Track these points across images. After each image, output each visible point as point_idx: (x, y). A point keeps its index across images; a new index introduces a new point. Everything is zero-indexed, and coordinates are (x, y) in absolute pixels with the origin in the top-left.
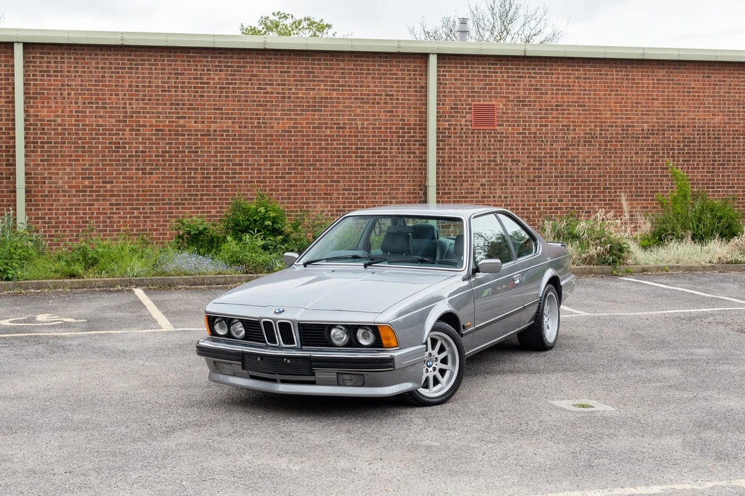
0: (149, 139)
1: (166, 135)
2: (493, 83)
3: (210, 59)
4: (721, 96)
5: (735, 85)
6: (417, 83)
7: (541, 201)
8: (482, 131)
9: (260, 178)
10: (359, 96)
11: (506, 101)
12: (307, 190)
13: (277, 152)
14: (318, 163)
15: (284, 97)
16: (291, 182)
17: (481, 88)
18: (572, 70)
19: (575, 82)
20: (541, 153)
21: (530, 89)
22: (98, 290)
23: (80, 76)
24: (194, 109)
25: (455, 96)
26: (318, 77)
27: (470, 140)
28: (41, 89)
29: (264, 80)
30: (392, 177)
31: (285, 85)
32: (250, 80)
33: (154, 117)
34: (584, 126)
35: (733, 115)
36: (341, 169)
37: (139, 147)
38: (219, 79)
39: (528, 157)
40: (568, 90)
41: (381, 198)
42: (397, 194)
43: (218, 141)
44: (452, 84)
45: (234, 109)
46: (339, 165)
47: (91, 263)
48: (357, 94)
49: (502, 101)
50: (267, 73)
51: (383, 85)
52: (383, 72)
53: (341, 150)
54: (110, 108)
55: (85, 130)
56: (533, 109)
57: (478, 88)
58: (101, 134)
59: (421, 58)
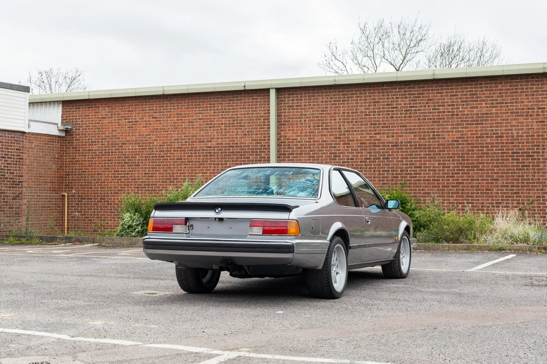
0: (356, 150)
1: (367, 146)
3: (398, 90)
9: (435, 177)
10: (515, 111)
12: (472, 186)
13: (448, 157)
14: (480, 165)
15: (453, 115)
16: (459, 180)
23: (312, 108)
24: (387, 127)
26: (480, 97)
28: (288, 118)
29: (438, 103)
31: (454, 105)
32: (427, 103)
33: (359, 134)
36: (500, 170)
37: (349, 156)
38: (404, 104)
41: (535, 193)
43: (404, 150)
45: (415, 126)
46: (498, 166)
48: (513, 109)
50: (440, 98)
51: (535, 100)
52: (535, 90)
53: (500, 154)
54: (331, 129)
55: (314, 144)
58: (324, 148)
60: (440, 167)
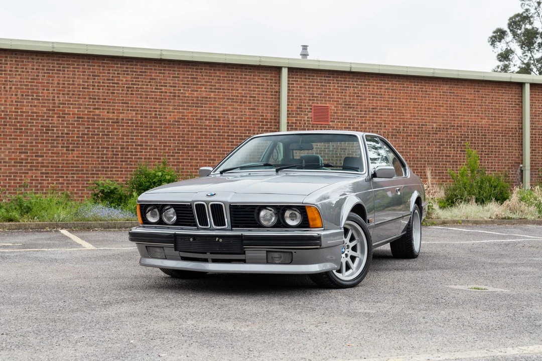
0: (72, 124)
1: (85, 121)
2: (328, 91)
3: (119, 66)
4: (486, 105)
5: (496, 98)
6: (273, 89)
8: (319, 126)
9: (156, 155)
10: (231, 97)
11: (337, 104)
12: (191, 166)
13: (169, 137)
14: (199, 146)
15: (175, 96)
16: (179, 159)
17: (319, 94)
18: (384, 83)
19: (385, 92)
21: (354, 96)
22: (31, 230)
23: (19, 75)
24: (107, 102)
25: (300, 99)
26: (200, 82)
29: (160, 83)
31: (175, 87)
32: (150, 82)
33: (76, 108)
34: (392, 124)
35: (495, 119)
36: (217, 151)
37: (64, 130)
38: (126, 81)
40: (380, 97)
43: (125, 127)
44: (298, 90)
45: (137, 104)
46: (215, 147)
47: (26, 210)
48: (229, 96)
49: (333, 104)
50: (162, 78)
51: (248, 89)
52: (248, 80)
53: (217, 136)
54: (42, 100)
55: (22, 116)
56: (356, 111)
57: (316, 94)
58: (34, 119)
59: (276, 71)
60: (161, 146)
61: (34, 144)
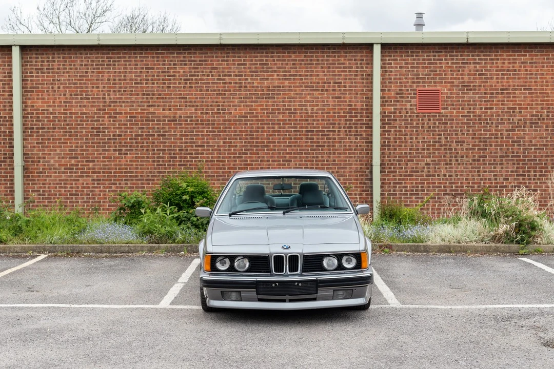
0: (125, 125)
1: (138, 121)
2: (438, 70)
3: (176, 55)
6: (364, 71)
7: (486, 179)
8: (426, 115)
9: (219, 157)
10: (309, 85)
11: (451, 86)
13: (234, 135)
14: (271, 145)
15: (241, 87)
16: (247, 161)
17: (426, 75)
18: (518, 55)
19: (521, 67)
20: (486, 134)
21: (475, 74)
22: (11, 255)
23: (67, 72)
24: (163, 98)
25: (400, 83)
26: (271, 68)
27: (415, 122)
28: (36, 84)
29: (223, 72)
30: (340, 157)
31: (241, 76)
32: (211, 72)
33: (128, 106)
34: (531, 108)
36: (293, 150)
37: (116, 132)
39: (473, 138)
40: (513, 74)
42: (344, 172)
43: (183, 126)
44: (398, 71)
45: (197, 98)
46: (291, 146)
48: (307, 83)
49: (446, 86)
50: (226, 66)
51: (331, 74)
52: (331, 62)
53: (293, 133)
54: (92, 98)
55: (71, 117)
56: (477, 94)
57: (422, 75)
58: (85, 121)
59: (368, 48)
61: (84, 148)
